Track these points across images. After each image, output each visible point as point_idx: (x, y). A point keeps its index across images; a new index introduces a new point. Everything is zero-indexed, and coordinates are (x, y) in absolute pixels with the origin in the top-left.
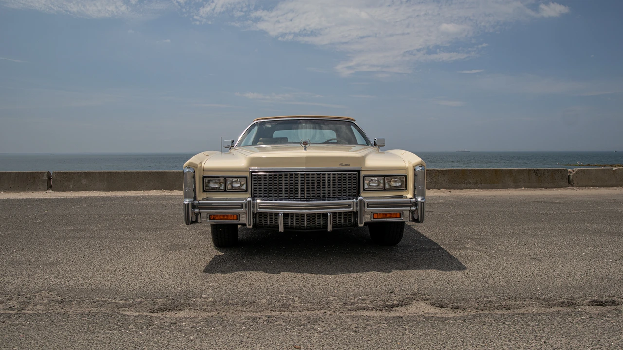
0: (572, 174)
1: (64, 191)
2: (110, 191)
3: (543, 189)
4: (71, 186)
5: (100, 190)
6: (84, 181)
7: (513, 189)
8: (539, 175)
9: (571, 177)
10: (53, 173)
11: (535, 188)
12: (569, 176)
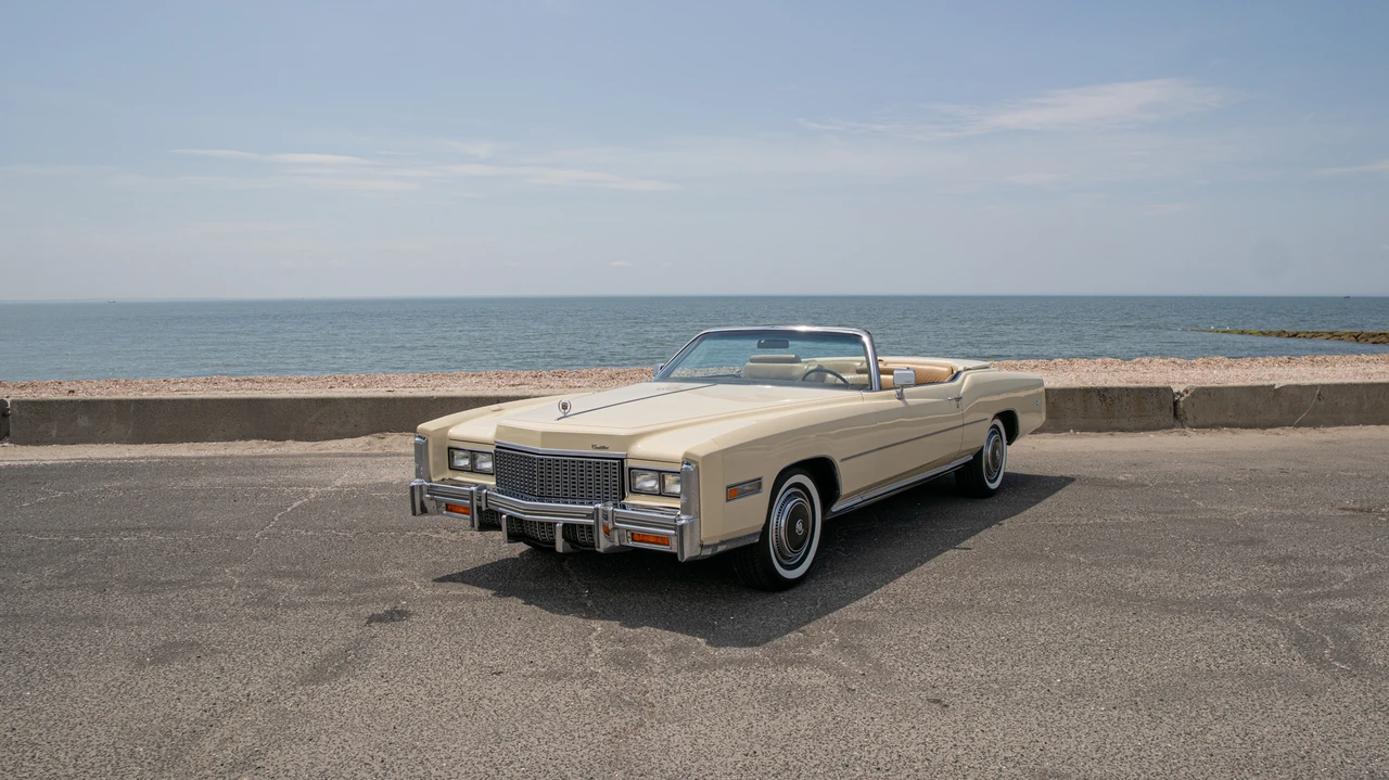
0: (1182, 399)
1: (37, 443)
2: (141, 443)
3: (1118, 433)
4: (54, 433)
5: (119, 440)
6: (83, 422)
7: (1049, 434)
8: (1108, 400)
9: (1181, 405)
10: (13, 402)
11: (1099, 431)
12: (1176, 403)
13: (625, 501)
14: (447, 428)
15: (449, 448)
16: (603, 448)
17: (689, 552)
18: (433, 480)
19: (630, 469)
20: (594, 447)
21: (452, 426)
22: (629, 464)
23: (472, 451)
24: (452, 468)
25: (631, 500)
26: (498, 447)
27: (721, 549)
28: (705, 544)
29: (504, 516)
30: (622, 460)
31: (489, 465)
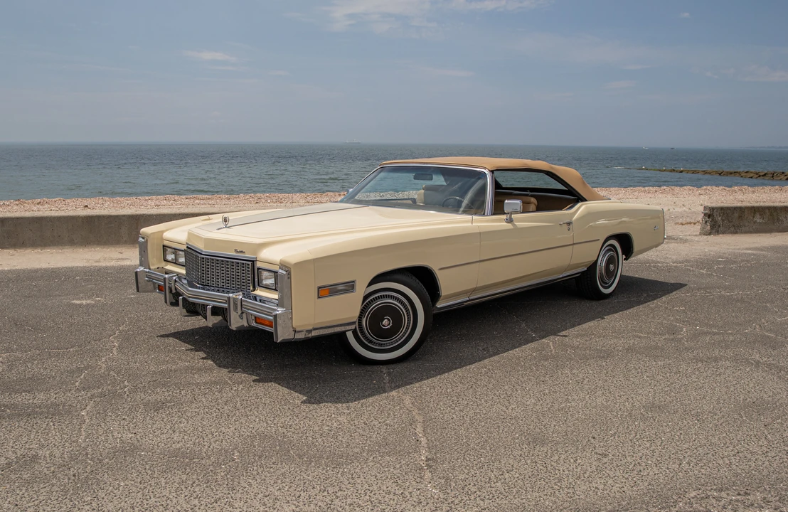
13: (255, 292)
14: (163, 232)
15: (164, 246)
16: (242, 252)
17: (283, 335)
18: (151, 267)
19: (258, 269)
20: (236, 251)
21: (167, 230)
22: (259, 265)
23: (175, 249)
24: (165, 260)
25: (259, 292)
26: (187, 247)
27: (314, 333)
28: (297, 330)
29: (181, 297)
30: (253, 261)
31: (182, 260)
